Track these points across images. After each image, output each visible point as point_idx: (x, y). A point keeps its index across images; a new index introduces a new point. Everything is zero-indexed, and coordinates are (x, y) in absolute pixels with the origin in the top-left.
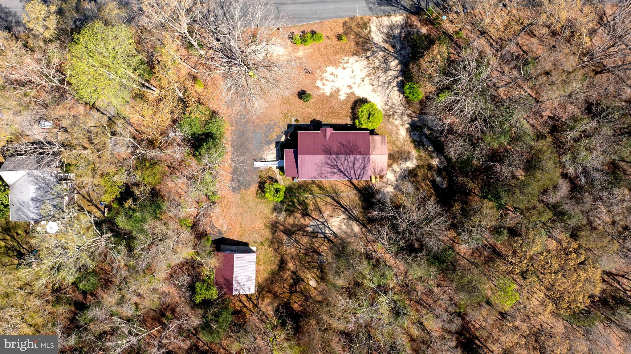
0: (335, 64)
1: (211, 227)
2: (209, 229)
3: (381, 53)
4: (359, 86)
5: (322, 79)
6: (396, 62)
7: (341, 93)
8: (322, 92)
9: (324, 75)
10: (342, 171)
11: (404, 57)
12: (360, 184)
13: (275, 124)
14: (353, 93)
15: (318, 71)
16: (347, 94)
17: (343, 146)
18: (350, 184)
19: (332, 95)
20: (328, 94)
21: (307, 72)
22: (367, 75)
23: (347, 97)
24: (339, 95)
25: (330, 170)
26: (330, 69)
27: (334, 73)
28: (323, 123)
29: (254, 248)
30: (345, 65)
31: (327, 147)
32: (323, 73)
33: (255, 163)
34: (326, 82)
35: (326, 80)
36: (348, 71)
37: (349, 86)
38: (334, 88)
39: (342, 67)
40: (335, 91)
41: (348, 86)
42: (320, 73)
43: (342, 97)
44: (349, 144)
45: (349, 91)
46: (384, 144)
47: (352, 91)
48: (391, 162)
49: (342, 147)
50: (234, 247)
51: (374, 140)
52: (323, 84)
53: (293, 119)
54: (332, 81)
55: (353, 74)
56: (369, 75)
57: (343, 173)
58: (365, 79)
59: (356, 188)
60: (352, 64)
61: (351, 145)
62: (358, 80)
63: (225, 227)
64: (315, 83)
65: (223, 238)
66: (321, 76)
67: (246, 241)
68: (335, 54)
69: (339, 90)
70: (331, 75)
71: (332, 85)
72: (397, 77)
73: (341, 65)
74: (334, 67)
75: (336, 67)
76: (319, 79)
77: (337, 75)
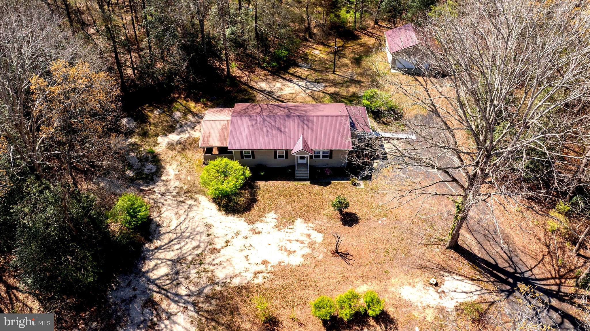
0: (284, 270)
3: (183, 291)
4: (237, 234)
5: (312, 245)
6: (153, 275)
7: (274, 222)
8: (310, 225)
9: (308, 251)
11: (129, 285)
14: (250, 222)
15: (321, 257)
16: (261, 221)
17: (278, 129)
19: (292, 220)
20: (299, 221)
21: (344, 256)
22: (218, 251)
23: (262, 216)
24: (278, 220)
26: (296, 260)
27: (286, 253)
28: (309, 182)
30: (262, 268)
31: (305, 127)
32: (309, 255)
34: (304, 238)
35: (302, 242)
36: (256, 257)
37: (255, 232)
38: (286, 230)
39: (269, 266)
40: (285, 226)
41: (259, 233)
42: (316, 254)
43: (271, 217)
44: (268, 131)
45: (259, 226)
46: (206, 135)
47: (251, 226)
49: (281, 126)
52: (309, 236)
54: (290, 241)
55: (245, 253)
56: (215, 251)
58: (224, 244)
60: (247, 270)
62: (238, 242)
64: (325, 238)
66: (313, 249)
68: (285, 287)
69: (276, 226)
70: (293, 249)
71: (291, 235)
72: (157, 248)
73: (270, 269)
74: (285, 264)
75: (282, 264)
76: (317, 245)
77: (281, 250)
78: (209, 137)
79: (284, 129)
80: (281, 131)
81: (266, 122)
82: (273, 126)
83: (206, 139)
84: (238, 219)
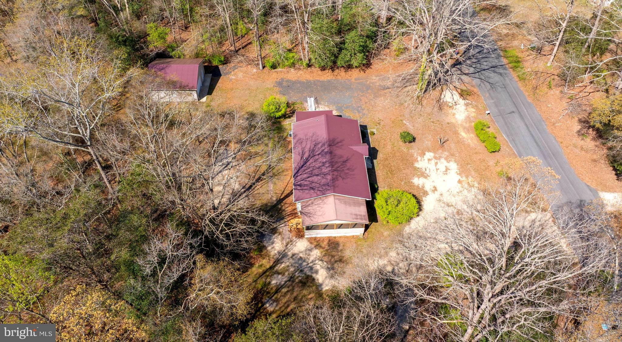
0: (463, 171)
1: (234, 66)
2: (233, 65)
4: (439, 200)
5: (436, 158)
7: (423, 180)
8: (419, 158)
9: (443, 160)
10: (306, 163)
12: (287, 206)
13: (364, 114)
14: (426, 193)
15: (446, 153)
16: (423, 187)
17: (344, 162)
18: (286, 192)
19: (417, 169)
20: (417, 165)
22: (459, 210)
23: (418, 187)
24: (419, 178)
25: (307, 150)
26: (453, 166)
27: (449, 171)
28: (375, 161)
29: (204, 99)
30: (465, 183)
31: (340, 144)
32: (446, 159)
33: (312, 99)
34: (433, 162)
35: (437, 163)
37: (435, 189)
38: (427, 172)
39: (462, 179)
40: (424, 173)
41: (435, 187)
42: (444, 156)
43: (417, 181)
44: (348, 169)
45: (428, 188)
46: (354, 217)
47: (430, 193)
48: (325, 244)
50: (208, 84)
51: (358, 204)
52: (429, 160)
53: (374, 130)
56: (459, 212)
57: (304, 165)
58: (452, 207)
59: (280, 201)
60: (469, 191)
61: (347, 171)
62: (447, 199)
63: (233, 77)
64: (429, 151)
65: (220, 75)
66: (441, 157)
67: (214, 93)
68: (476, 170)
69: (426, 177)
70: (445, 168)
71: (431, 169)
73: (464, 179)
74: (458, 171)
75: (458, 172)
76: (436, 155)
77: (447, 174)
78: (356, 215)
79: (345, 159)
80: (347, 160)
81: (338, 169)
82: (342, 165)
83: (358, 217)
84: (425, 202)
